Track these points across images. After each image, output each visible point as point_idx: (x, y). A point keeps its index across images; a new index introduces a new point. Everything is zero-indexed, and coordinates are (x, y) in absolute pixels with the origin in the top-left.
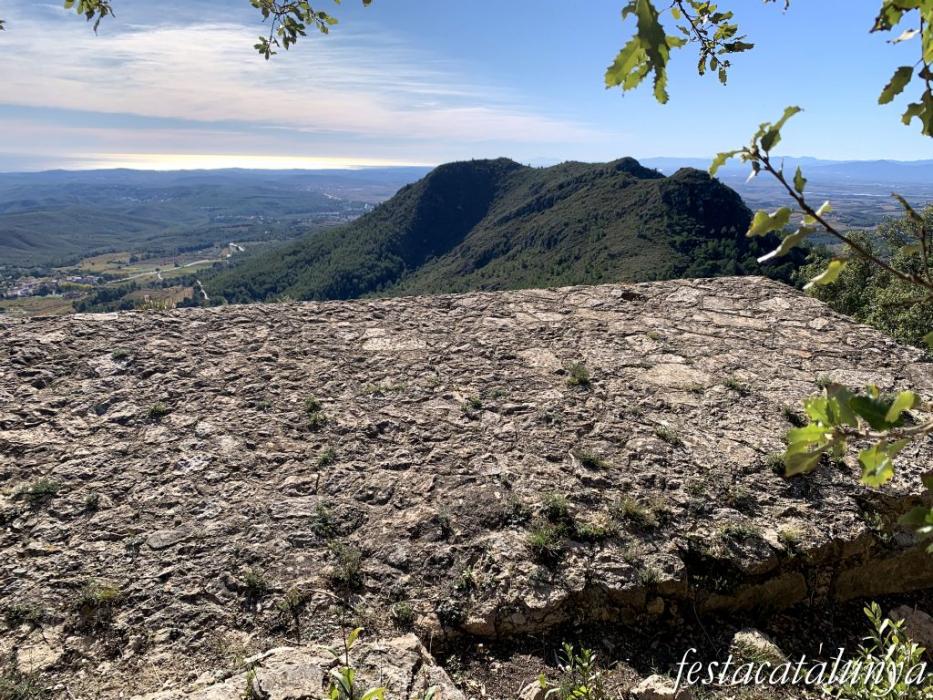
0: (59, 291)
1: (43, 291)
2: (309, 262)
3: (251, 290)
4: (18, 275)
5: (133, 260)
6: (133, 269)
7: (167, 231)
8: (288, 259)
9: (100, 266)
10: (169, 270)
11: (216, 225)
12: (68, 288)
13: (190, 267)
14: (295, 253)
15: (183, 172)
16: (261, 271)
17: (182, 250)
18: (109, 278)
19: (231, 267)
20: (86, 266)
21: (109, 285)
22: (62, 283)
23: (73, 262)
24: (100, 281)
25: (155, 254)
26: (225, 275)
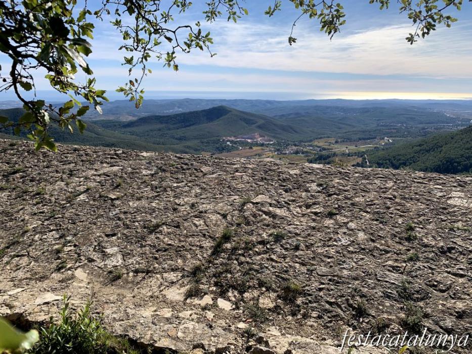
0: (303, 153)
1: (297, 153)
2: (428, 151)
3: (392, 163)
4: (288, 145)
5: (337, 142)
6: (336, 146)
7: (355, 129)
8: (415, 148)
9: (321, 143)
10: (352, 148)
11: (379, 128)
12: (307, 152)
13: (363, 148)
14: (420, 145)
15: (367, 101)
16: (399, 153)
17: (360, 139)
18: (324, 149)
19: (383, 149)
20: (316, 143)
21: (324, 153)
22: (305, 150)
23: (311, 141)
24: (320, 150)
25: (347, 140)
26: (381, 153)
